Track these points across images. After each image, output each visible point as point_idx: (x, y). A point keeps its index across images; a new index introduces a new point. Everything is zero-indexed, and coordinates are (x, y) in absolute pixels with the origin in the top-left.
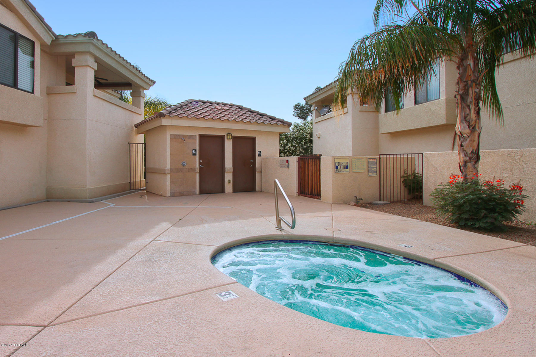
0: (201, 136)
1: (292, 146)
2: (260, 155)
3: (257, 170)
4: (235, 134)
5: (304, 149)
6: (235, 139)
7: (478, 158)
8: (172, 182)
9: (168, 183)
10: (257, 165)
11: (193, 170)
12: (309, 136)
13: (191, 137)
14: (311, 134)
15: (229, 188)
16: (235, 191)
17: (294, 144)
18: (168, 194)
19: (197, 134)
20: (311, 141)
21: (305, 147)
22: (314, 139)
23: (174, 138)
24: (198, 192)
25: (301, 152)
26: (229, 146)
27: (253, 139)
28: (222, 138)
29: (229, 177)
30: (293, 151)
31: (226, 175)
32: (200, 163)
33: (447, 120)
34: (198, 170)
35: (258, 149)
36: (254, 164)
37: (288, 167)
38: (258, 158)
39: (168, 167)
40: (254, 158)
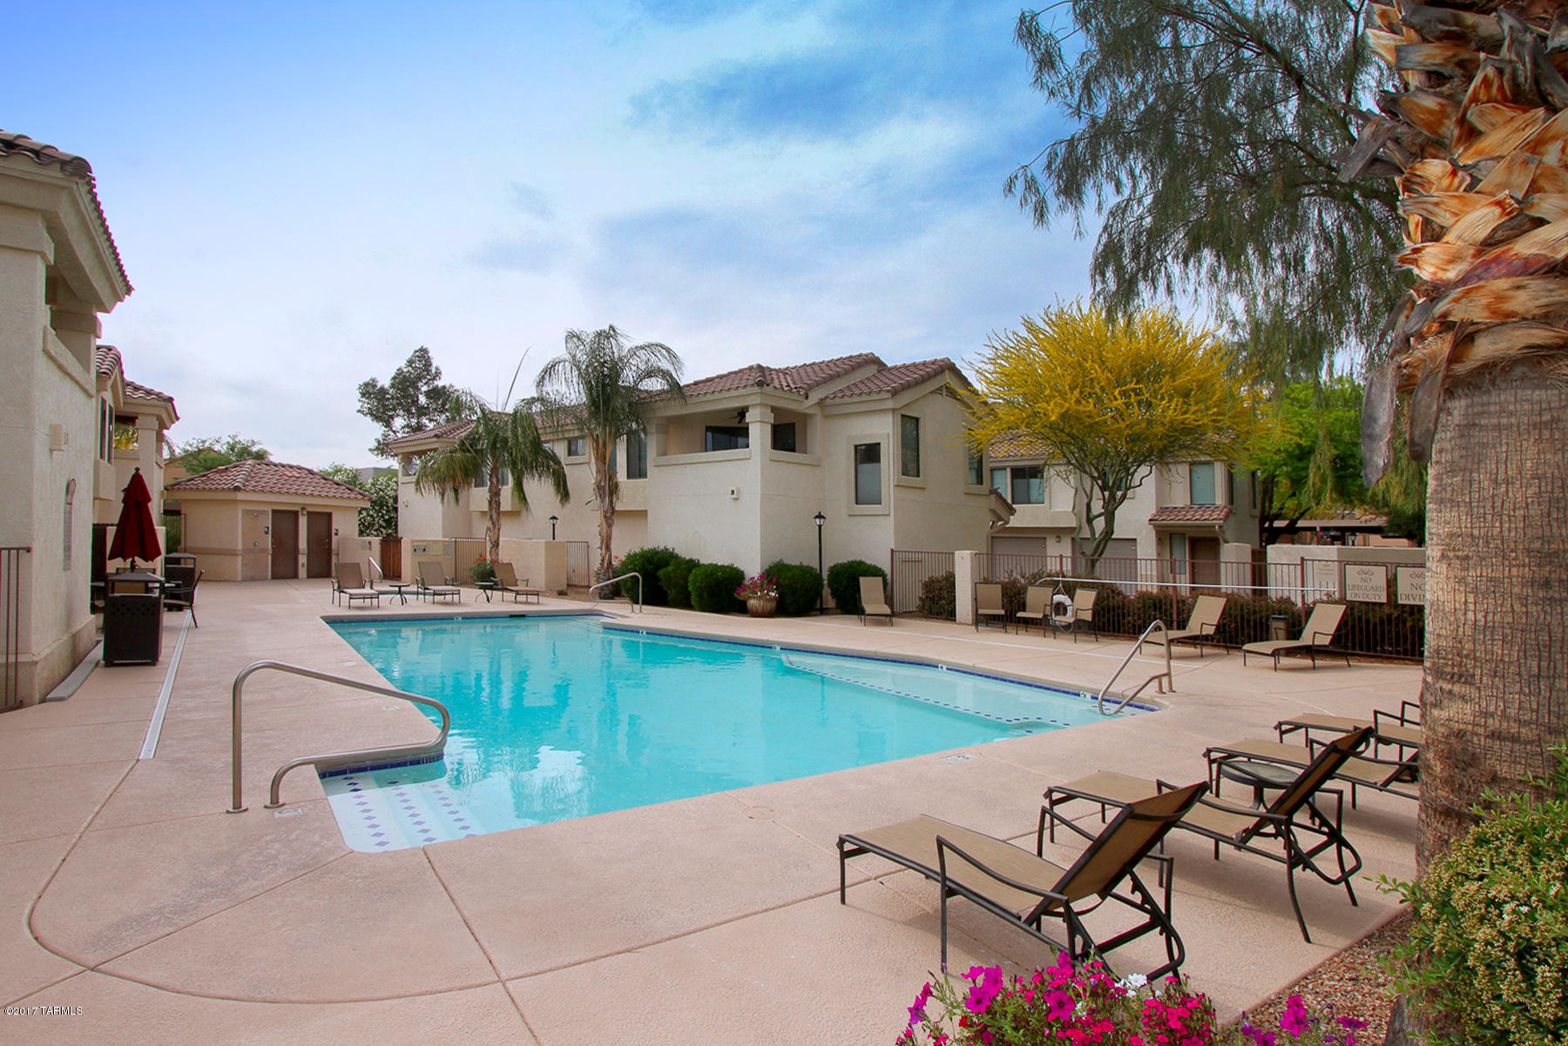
0: (274, 511)
1: (368, 515)
2: (336, 534)
3: (334, 552)
4: (309, 509)
5: (385, 521)
6: (310, 514)
7: (498, 545)
8: (243, 565)
9: (240, 565)
10: (334, 546)
11: (264, 551)
12: (391, 501)
13: (264, 512)
14: (396, 499)
15: (303, 572)
16: (309, 576)
17: (371, 512)
18: (240, 579)
19: (269, 509)
20: (396, 509)
21: (386, 517)
22: (400, 506)
23: (246, 513)
24: (270, 577)
25: (381, 526)
26: (303, 522)
27: (330, 515)
28: (296, 513)
29: (303, 559)
30: (369, 524)
31: (300, 557)
32: (273, 544)
33: (512, 506)
34: (271, 552)
35: (334, 526)
36: (330, 543)
37: (370, 549)
38: (334, 538)
39: (240, 547)
40: (330, 537)
